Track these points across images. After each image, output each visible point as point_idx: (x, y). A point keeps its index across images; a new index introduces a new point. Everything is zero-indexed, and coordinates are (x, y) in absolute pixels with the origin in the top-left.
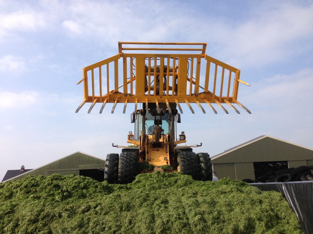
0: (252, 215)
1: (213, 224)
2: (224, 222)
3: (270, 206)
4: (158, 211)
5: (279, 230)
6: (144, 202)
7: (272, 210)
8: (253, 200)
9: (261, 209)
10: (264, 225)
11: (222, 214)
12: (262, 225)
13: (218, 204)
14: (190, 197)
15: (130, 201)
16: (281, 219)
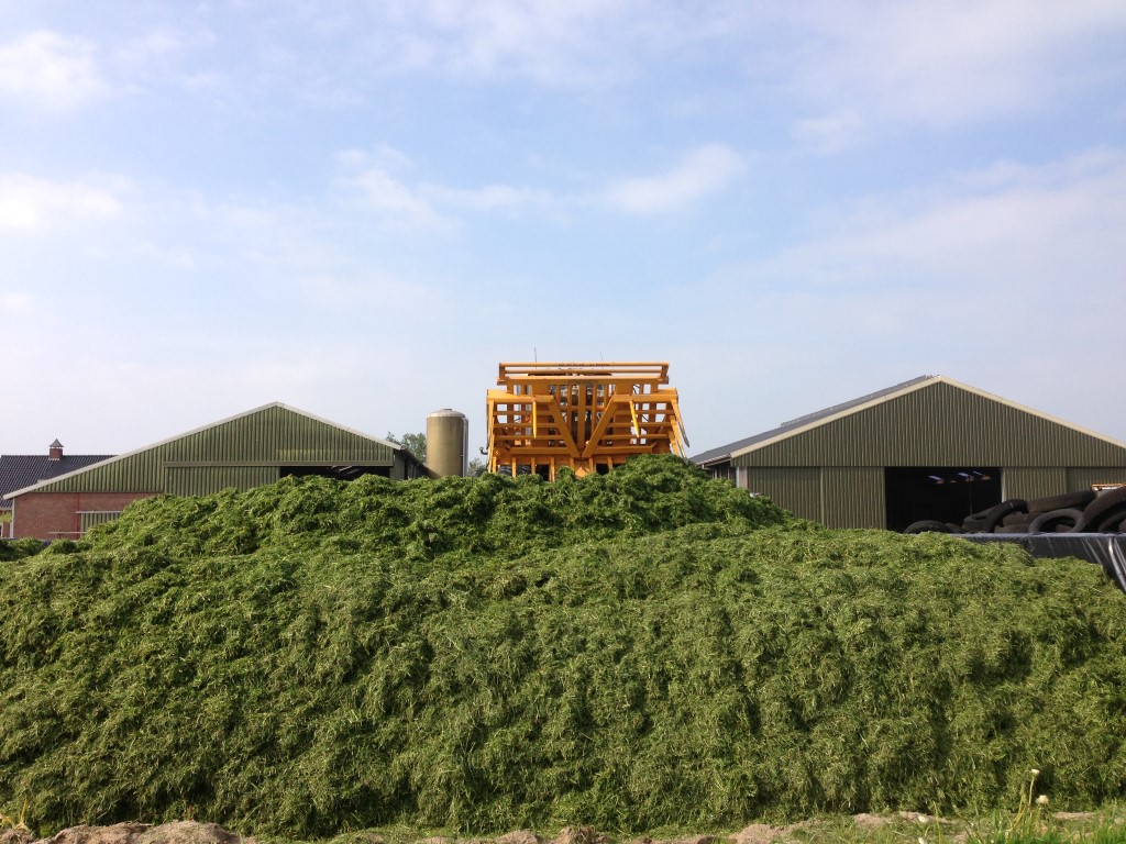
0: (1021, 626)
1: (908, 645)
2: (940, 640)
3: (1072, 602)
4: (736, 601)
5: (1101, 671)
6: (685, 574)
7: (1079, 613)
8: (1018, 583)
9: (1047, 607)
10: (1058, 652)
11: (930, 619)
12: (1053, 653)
13: (912, 590)
14: (824, 565)
15: (641, 570)
16: (1105, 640)
